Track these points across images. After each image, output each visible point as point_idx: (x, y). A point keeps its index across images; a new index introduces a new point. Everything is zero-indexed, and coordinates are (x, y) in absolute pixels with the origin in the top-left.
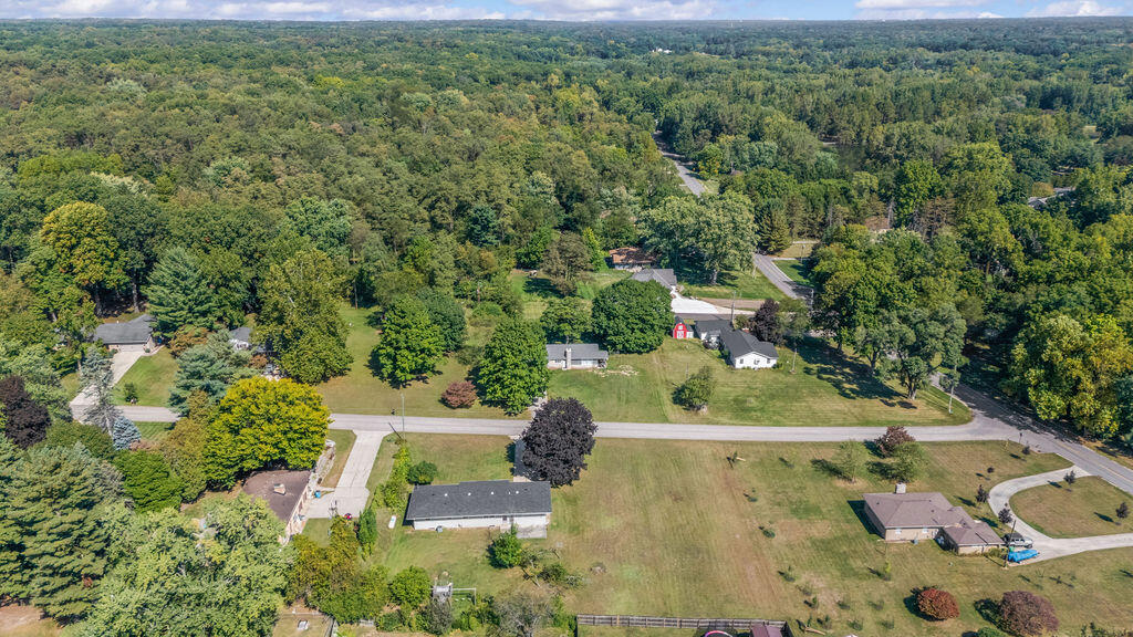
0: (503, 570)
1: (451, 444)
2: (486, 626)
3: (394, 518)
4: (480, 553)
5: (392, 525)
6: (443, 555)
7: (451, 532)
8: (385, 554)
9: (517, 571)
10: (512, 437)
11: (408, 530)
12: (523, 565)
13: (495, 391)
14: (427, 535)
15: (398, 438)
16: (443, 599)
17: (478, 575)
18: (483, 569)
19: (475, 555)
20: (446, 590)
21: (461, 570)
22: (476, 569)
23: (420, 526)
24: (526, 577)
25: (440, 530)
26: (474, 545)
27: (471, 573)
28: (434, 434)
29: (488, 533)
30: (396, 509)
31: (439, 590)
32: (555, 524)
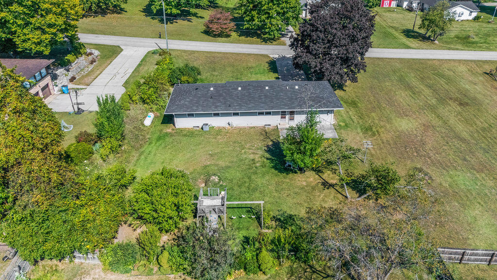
0: (291, 175)
1: (213, 59)
2: (287, 264)
3: (152, 115)
4: (258, 154)
5: (148, 122)
6: (211, 155)
7: (219, 131)
8: (135, 154)
9: (311, 178)
10: (271, 56)
11: (168, 129)
12: (318, 171)
13: (252, 20)
14: (190, 133)
15: (163, 52)
16: (213, 218)
17: (260, 181)
18: (264, 175)
19: (252, 157)
20: (217, 202)
21: (235, 174)
22: (255, 173)
23: (182, 123)
24: (326, 185)
25: (206, 129)
26: (248, 146)
27: (249, 178)
28: (197, 51)
29: (265, 133)
30: (155, 107)
31: (206, 203)
32: (342, 124)
